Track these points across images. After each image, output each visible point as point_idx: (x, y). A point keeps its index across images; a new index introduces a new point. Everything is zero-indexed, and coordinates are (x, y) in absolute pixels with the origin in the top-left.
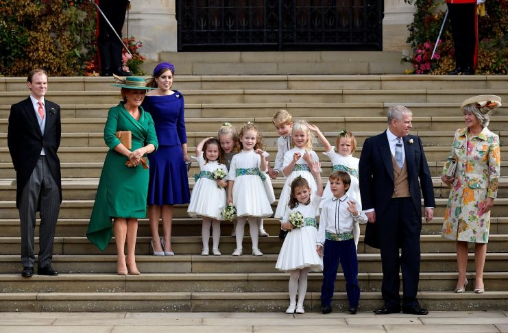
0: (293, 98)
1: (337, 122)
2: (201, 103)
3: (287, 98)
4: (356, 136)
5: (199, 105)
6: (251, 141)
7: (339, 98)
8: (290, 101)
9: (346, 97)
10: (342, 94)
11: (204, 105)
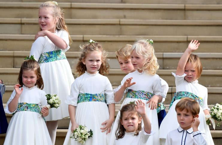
0: (127, 13)
1: (178, 42)
2: (21, 17)
3: (121, 13)
4: (201, 59)
5: (18, 20)
6: (96, 63)
7: (181, 13)
8: (125, 17)
9: (188, 13)
10: (184, 10)
11: (25, 20)
